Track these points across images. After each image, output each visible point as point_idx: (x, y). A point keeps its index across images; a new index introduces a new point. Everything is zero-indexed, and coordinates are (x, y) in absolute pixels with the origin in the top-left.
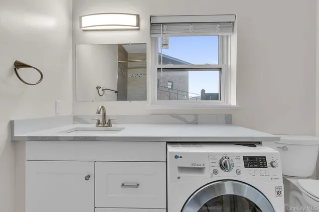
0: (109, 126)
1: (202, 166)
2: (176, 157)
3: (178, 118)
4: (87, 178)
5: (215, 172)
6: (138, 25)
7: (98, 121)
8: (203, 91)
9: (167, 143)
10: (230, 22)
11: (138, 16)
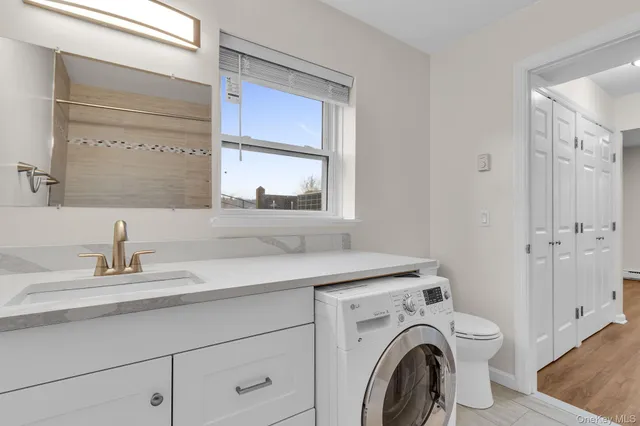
0: (136, 271)
1: (386, 314)
2: (353, 307)
3: (273, 244)
4: (157, 400)
5: (402, 318)
6: (197, 42)
7: (103, 259)
8: (260, 191)
9: (317, 287)
10: (344, 86)
11: (197, 23)
